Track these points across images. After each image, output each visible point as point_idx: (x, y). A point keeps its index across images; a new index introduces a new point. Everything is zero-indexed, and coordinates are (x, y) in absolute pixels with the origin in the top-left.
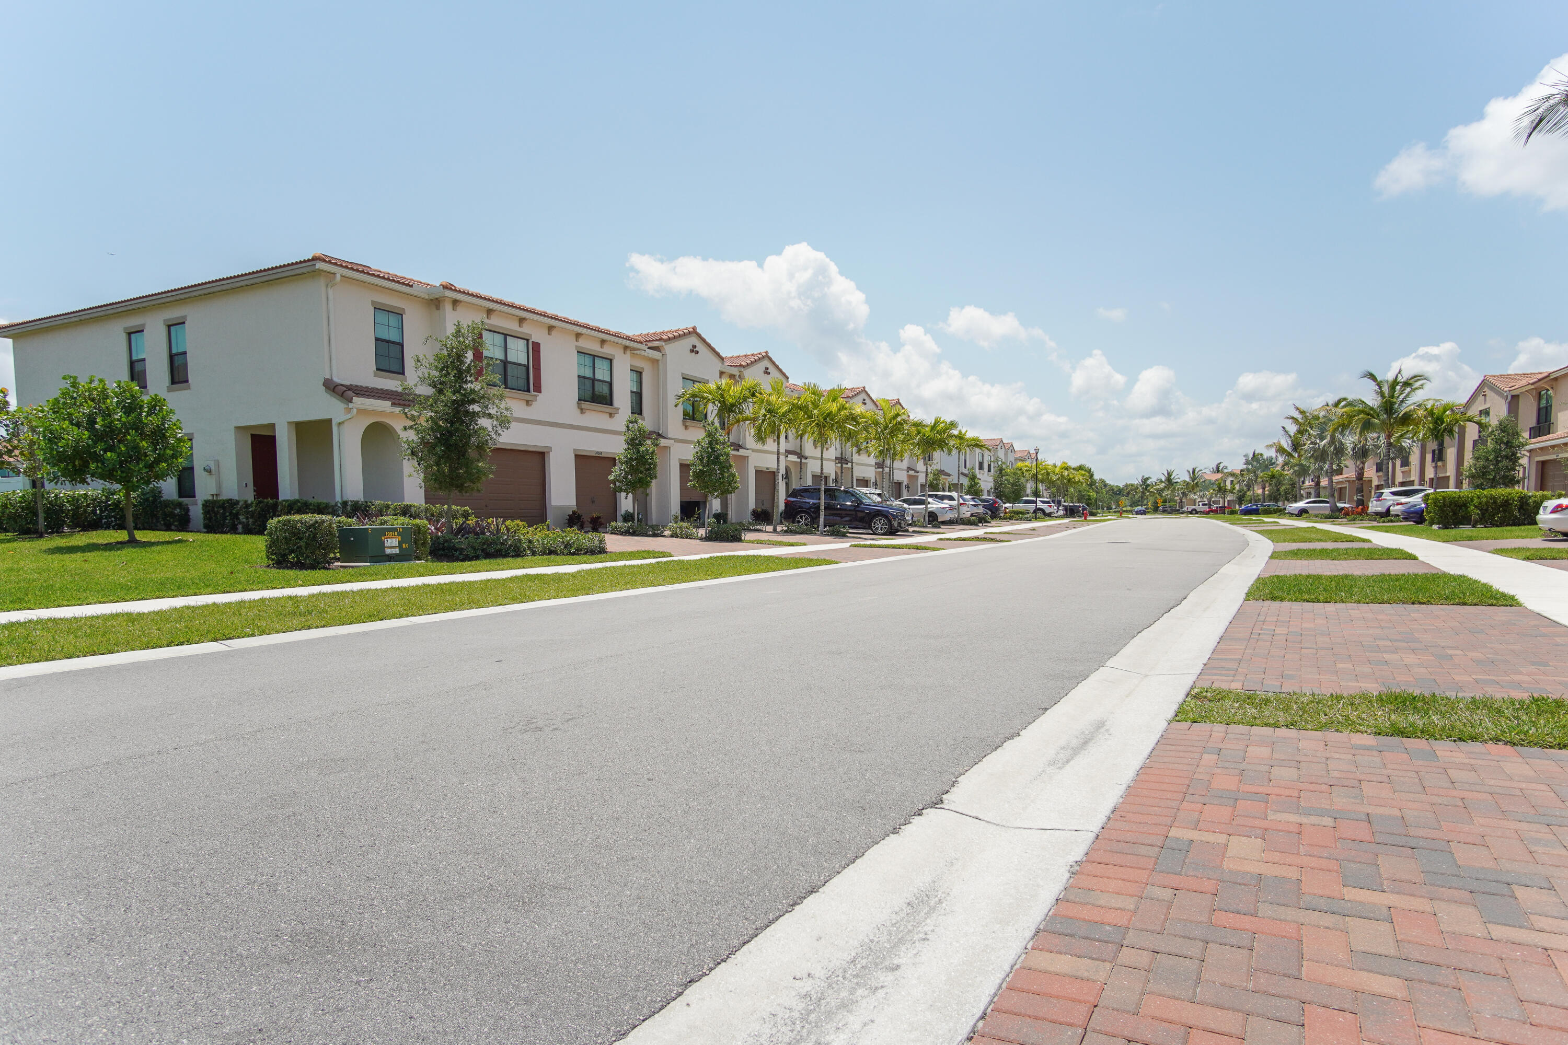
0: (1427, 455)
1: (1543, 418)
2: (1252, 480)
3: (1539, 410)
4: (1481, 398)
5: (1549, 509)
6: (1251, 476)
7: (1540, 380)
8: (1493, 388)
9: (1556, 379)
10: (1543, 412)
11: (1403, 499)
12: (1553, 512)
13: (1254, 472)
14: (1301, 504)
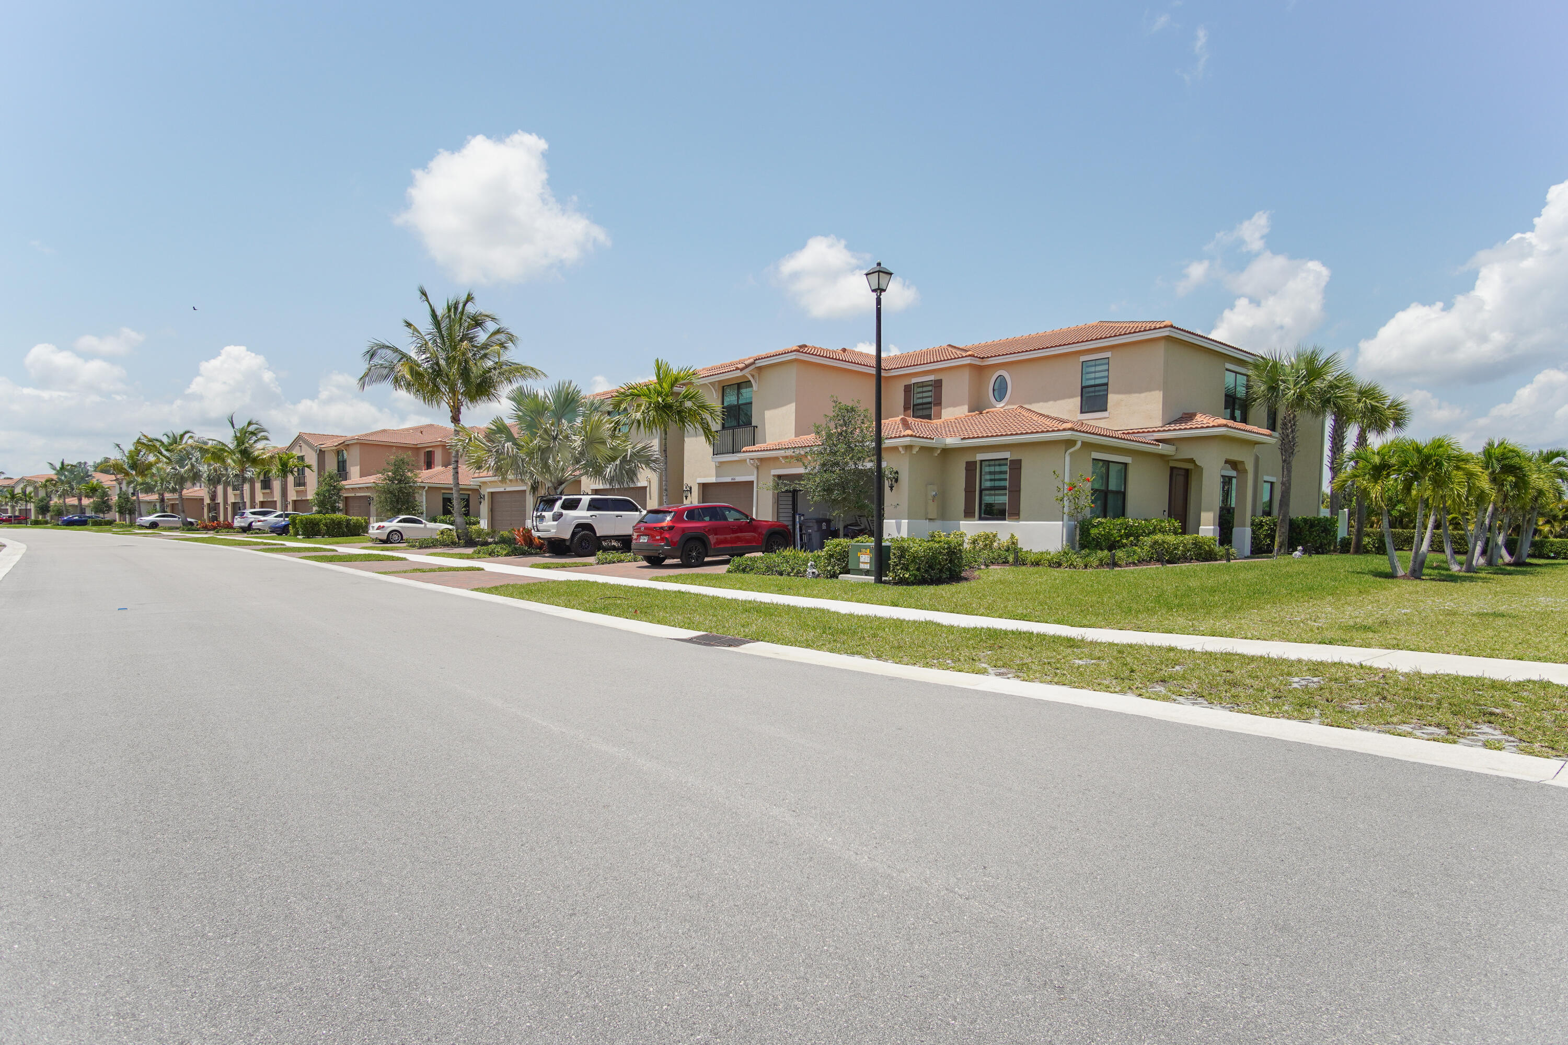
0: (256, 484)
1: (341, 468)
2: (67, 491)
3: (338, 462)
4: (298, 448)
5: (376, 528)
6: (67, 487)
7: (339, 444)
8: (307, 443)
9: (348, 445)
10: (341, 464)
11: (262, 518)
12: (377, 529)
13: (70, 483)
14: (152, 518)
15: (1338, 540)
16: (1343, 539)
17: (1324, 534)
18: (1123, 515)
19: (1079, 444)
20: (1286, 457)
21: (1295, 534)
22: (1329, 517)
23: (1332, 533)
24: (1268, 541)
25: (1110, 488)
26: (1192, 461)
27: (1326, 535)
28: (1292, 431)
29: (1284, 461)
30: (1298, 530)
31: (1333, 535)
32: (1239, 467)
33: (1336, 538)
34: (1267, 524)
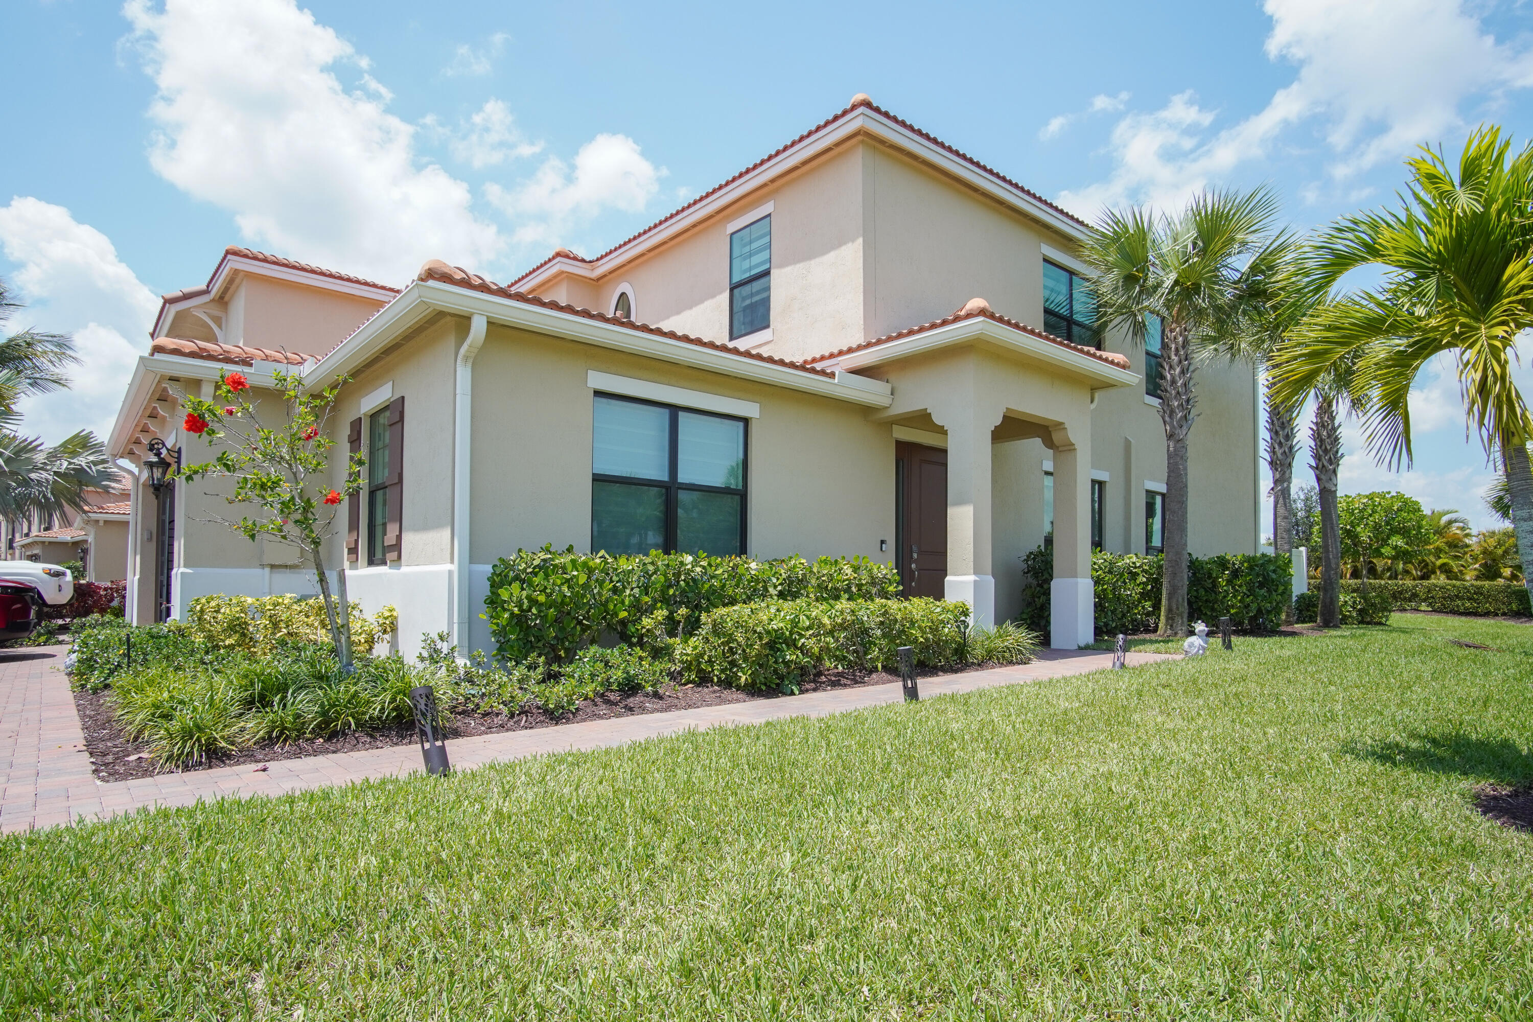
15: (1294, 599)
16: (1302, 597)
17: (1263, 591)
18: (743, 550)
19: (479, 326)
20: (1172, 427)
21: (1202, 592)
22: (1273, 555)
23: (1281, 588)
24: (1148, 605)
25: (684, 477)
26: (923, 419)
27: (1269, 591)
28: (1183, 372)
29: (1170, 437)
30: (1209, 583)
31: (1283, 593)
32: (1056, 437)
33: (1290, 596)
34: (1143, 571)
